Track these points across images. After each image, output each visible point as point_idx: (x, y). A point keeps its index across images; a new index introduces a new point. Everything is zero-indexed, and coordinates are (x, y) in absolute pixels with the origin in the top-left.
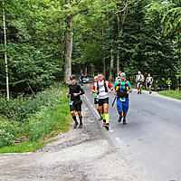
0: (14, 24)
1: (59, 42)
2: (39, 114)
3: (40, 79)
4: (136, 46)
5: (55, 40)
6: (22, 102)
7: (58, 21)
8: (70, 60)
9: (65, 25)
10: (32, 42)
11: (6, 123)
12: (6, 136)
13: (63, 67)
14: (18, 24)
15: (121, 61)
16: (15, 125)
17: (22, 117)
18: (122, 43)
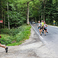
0: (11, 5)
1: (25, 10)
2: (19, 34)
3: (19, 22)
4: (50, 11)
5: (24, 10)
6: (13, 30)
7: (24, 4)
8: (28, 17)
9: (27, 5)
10: (16, 11)
11: (9, 36)
12: (9, 41)
13: (26, 19)
14: (12, 5)
15: (45, 16)
16: (12, 37)
17: (14, 35)
18: (45, 11)
